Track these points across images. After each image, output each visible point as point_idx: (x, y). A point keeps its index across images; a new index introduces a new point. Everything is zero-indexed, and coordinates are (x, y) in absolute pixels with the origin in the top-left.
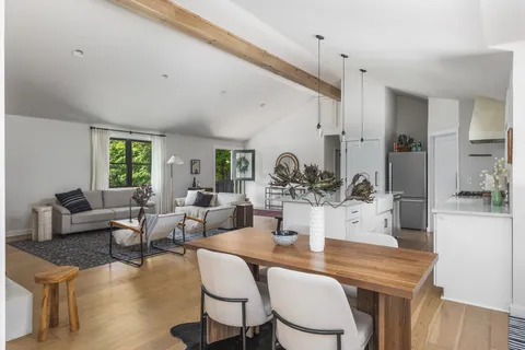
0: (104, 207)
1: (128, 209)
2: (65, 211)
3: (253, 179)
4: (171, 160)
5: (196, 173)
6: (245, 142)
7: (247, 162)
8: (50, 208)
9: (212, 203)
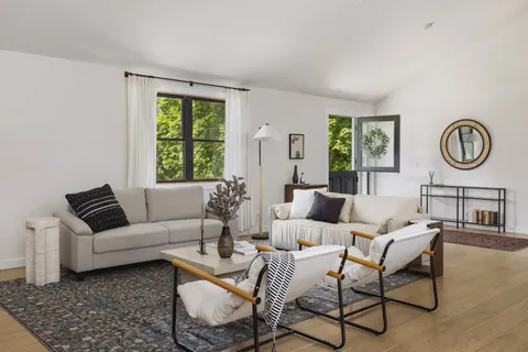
0: (148, 220)
1: (197, 223)
2: (81, 226)
3: (396, 169)
4: (262, 133)
5: (298, 157)
6: (378, 101)
7: (385, 139)
8: (57, 220)
9: (345, 213)
